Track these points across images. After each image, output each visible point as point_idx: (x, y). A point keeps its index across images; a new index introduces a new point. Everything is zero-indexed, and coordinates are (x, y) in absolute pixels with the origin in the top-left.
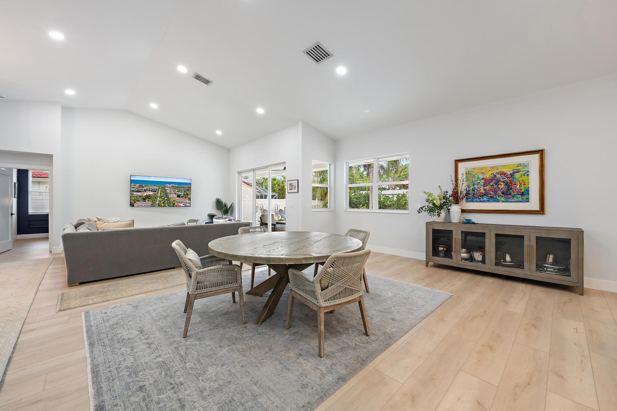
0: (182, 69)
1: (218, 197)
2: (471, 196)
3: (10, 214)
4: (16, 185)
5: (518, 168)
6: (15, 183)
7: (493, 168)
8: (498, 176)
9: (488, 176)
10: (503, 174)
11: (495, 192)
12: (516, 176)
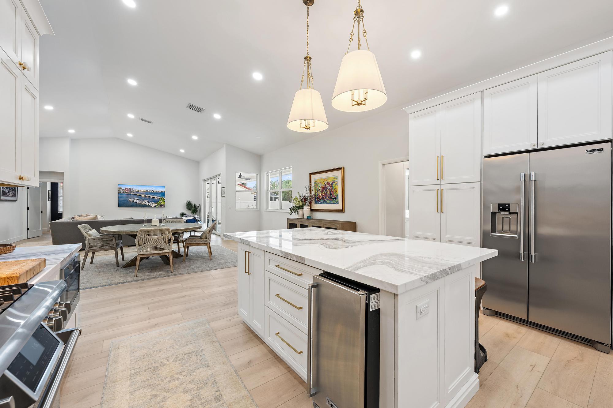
0: (131, 116)
1: (189, 200)
2: (317, 200)
3: (41, 212)
4: (50, 192)
5: (334, 180)
6: (48, 191)
7: (325, 179)
8: (327, 185)
9: (323, 185)
10: (329, 184)
11: (326, 197)
12: (334, 186)
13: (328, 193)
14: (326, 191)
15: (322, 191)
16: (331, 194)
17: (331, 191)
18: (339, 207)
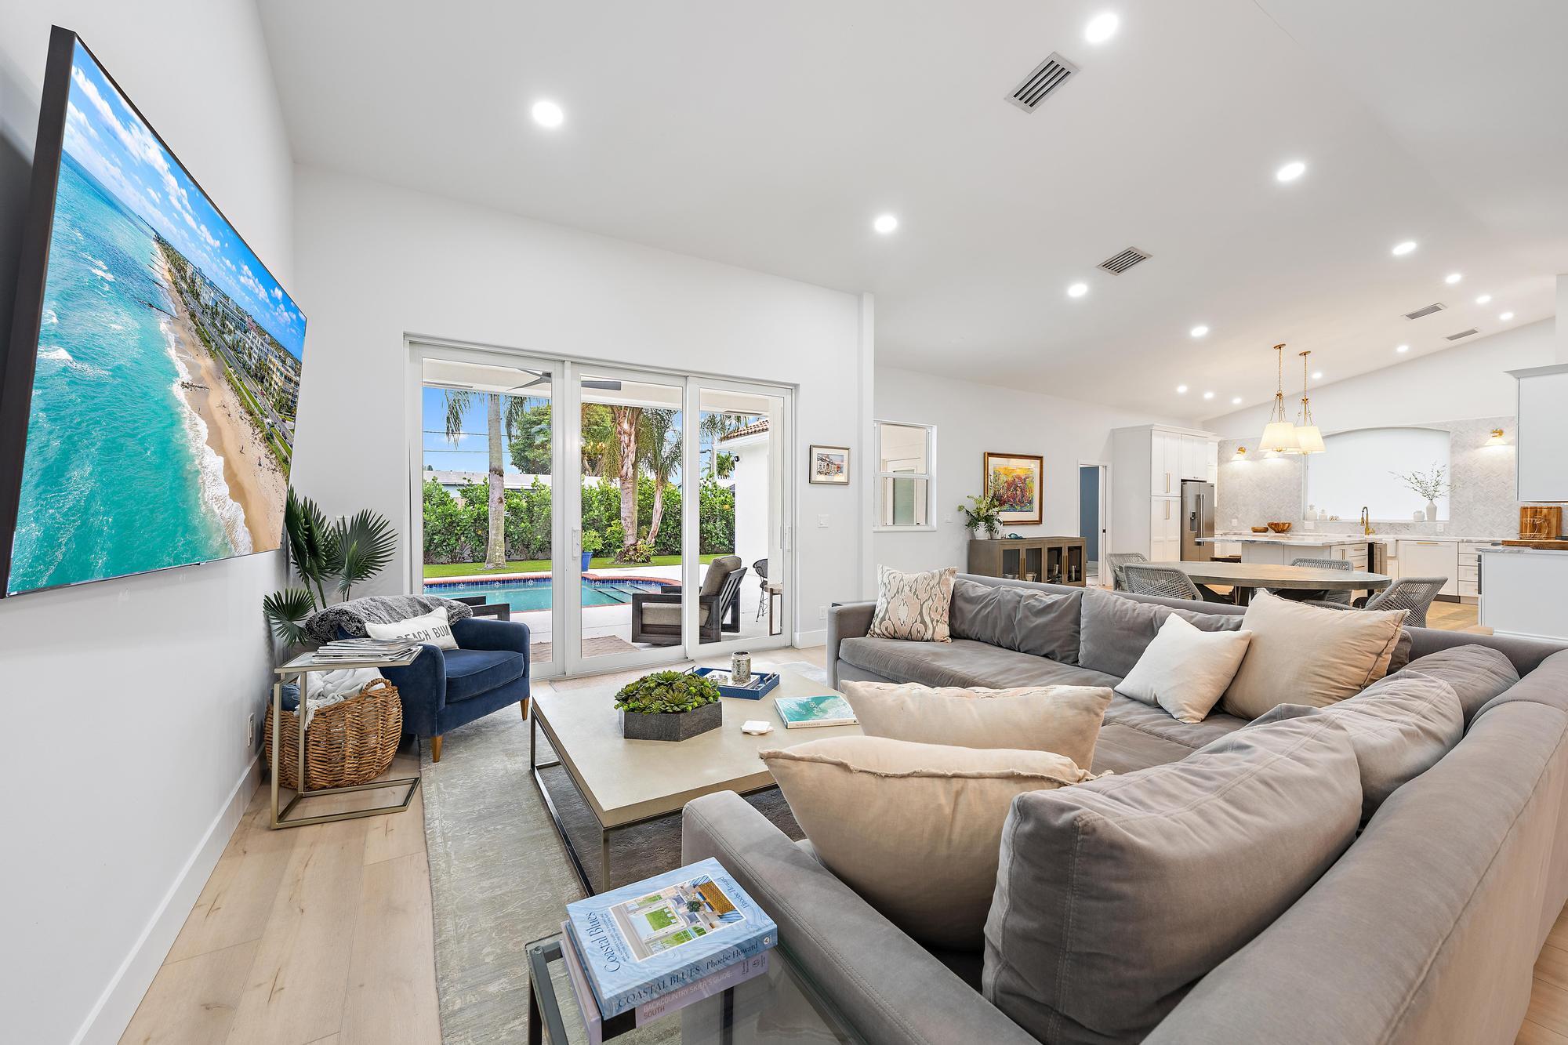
5: (1027, 472)
7: (1015, 469)
8: (1017, 480)
9: (1010, 479)
10: (1020, 478)
11: (1014, 499)
12: (1027, 482)
13: (1018, 493)
14: (1015, 489)
15: (1008, 489)
16: (1023, 496)
17: (1023, 491)
18: (1034, 516)
